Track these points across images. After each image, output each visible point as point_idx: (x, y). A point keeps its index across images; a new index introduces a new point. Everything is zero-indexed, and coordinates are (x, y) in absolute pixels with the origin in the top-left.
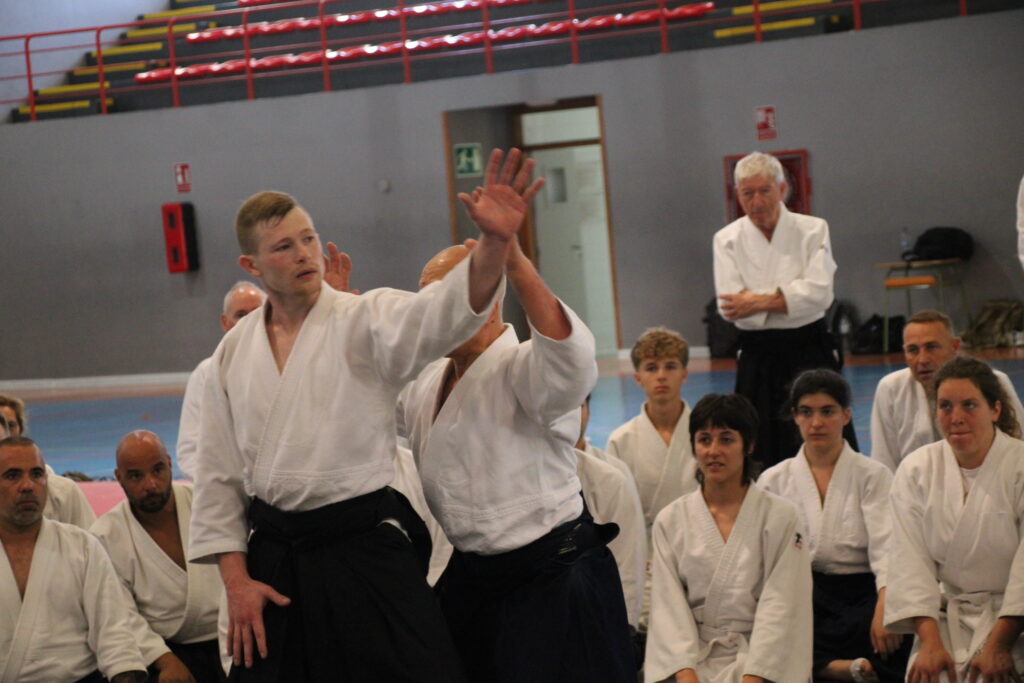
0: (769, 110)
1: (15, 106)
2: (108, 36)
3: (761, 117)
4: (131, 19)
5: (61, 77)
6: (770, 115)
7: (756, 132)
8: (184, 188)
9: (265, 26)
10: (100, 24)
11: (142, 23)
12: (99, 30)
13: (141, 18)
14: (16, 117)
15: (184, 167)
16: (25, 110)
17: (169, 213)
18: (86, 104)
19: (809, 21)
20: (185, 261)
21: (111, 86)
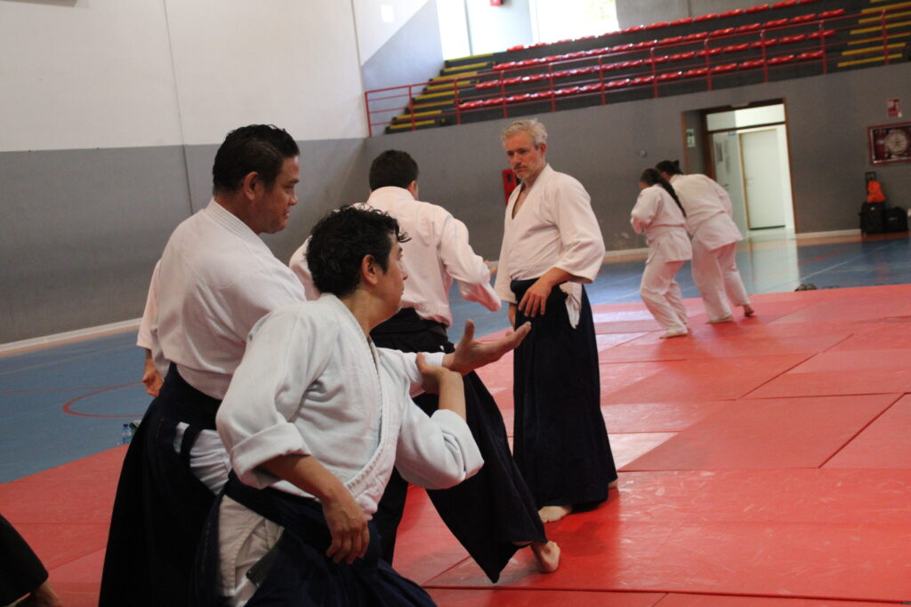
0: (896, 101)
1: (387, 125)
2: (417, 91)
3: (891, 104)
4: (426, 81)
5: (403, 111)
6: (897, 103)
7: (887, 113)
10: (410, 83)
12: (410, 87)
13: (431, 80)
14: (388, 131)
16: (393, 127)
17: (507, 174)
18: (432, 122)
21: (443, 112)
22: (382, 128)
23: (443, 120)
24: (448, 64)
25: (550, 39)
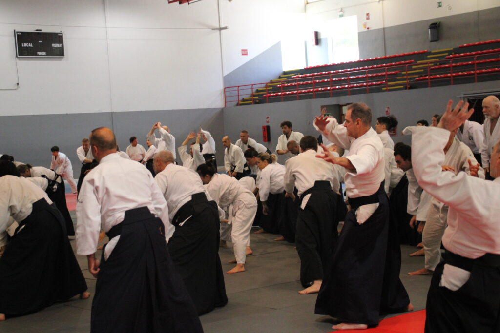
0: (388, 108)
1: (238, 102)
3: (387, 109)
4: (268, 81)
5: (249, 95)
8: (268, 122)
9: (302, 83)
11: (271, 82)
13: (271, 81)
14: (238, 104)
15: (268, 117)
16: (241, 103)
17: (264, 127)
19: (402, 87)
20: (267, 139)
21: (259, 98)
22: (236, 103)
23: (258, 101)
24: (285, 73)
25: (337, 62)
